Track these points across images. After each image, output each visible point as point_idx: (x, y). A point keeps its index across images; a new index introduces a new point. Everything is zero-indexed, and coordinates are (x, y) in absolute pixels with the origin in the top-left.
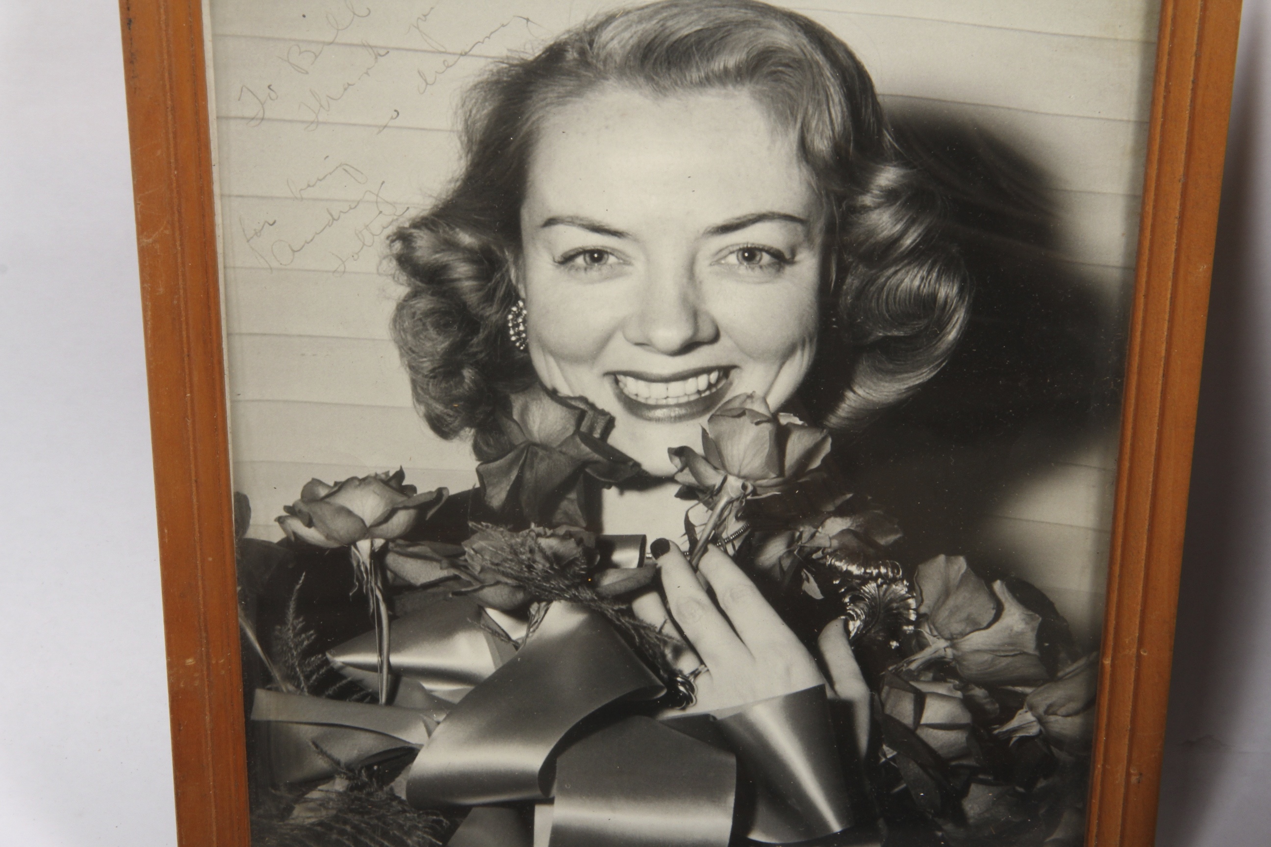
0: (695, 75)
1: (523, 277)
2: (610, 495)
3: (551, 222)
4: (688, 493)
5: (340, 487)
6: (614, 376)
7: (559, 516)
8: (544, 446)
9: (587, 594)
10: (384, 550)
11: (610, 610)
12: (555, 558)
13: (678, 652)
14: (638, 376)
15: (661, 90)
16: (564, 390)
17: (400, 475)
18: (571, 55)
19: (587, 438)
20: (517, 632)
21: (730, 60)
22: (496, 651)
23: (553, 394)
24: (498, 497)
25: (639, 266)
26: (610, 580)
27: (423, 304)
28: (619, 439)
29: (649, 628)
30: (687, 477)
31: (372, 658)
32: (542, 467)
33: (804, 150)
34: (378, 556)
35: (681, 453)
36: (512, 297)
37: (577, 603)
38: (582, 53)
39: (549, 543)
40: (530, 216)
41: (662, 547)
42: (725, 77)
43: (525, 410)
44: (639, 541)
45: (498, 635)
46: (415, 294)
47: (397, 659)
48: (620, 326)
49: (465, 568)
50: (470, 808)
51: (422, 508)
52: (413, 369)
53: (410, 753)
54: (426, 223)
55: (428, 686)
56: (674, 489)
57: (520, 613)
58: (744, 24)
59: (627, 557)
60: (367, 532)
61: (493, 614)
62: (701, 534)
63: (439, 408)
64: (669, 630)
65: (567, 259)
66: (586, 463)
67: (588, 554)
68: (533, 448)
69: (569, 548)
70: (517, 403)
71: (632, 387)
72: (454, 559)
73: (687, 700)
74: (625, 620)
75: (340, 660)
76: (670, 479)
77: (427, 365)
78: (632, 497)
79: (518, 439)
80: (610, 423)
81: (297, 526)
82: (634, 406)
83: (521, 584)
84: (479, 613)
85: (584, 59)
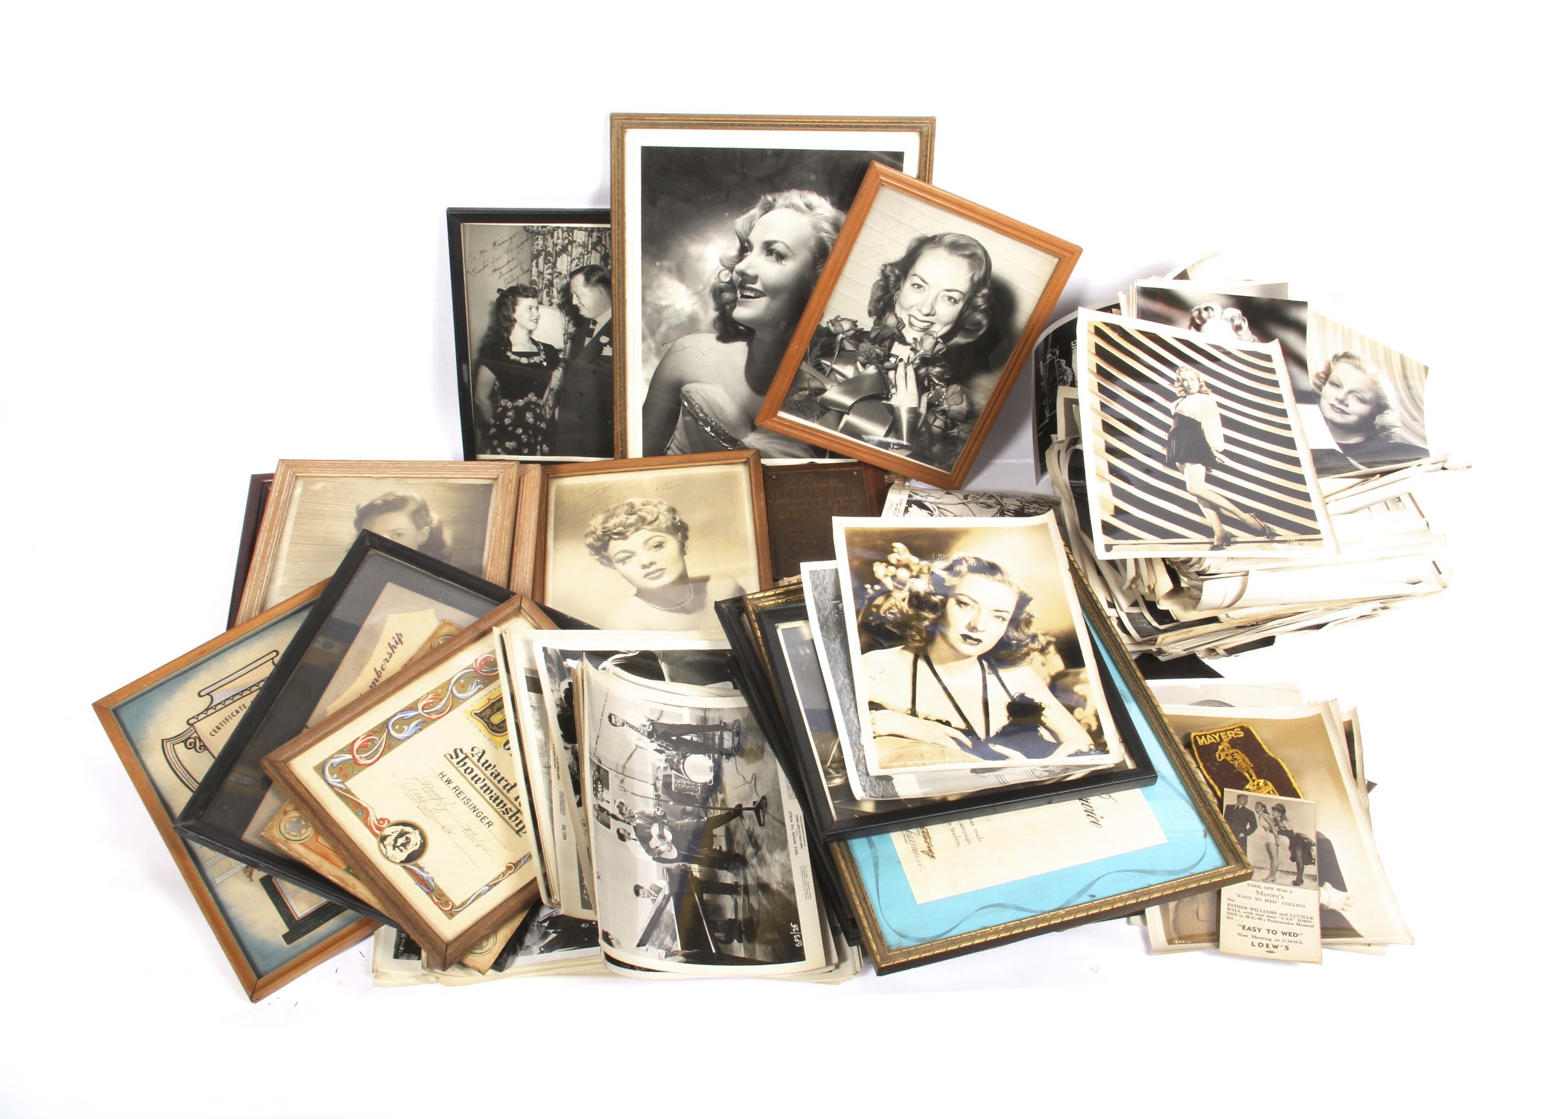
0: (959, 253)
1: (903, 285)
2: (896, 344)
3: (915, 275)
4: (912, 349)
5: (844, 319)
6: (910, 316)
7: (883, 345)
8: (888, 327)
9: (880, 366)
10: (844, 338)
11: (883, 371)
12: (878, 355)
13: (893, 387)
14: (915, 318)
15: (951, 254)
16: (898, 316)
17: (856, 322)
18: (937, 239)
19: (898, 328)
20: (861, 369)
21: (967, 252)
22: (855, 373)
23: (896, 315)
24: (873, 335)
25: (927, 292)
26: (887, 364)
27: (881, 283)
28: (904, 331)
29: (889, 379)
30: (913, 346)
31: (829, 364)
32: (885, 331)
33: (972, 279)
34: (842, 339)
35: (915, 339)
36: (899, 289)
37: (877, 367)
38: (940, 239)
39: (878, 350)
40: (911, 272)
41: (901, 360)
42: (964, 256)
43: (888, 317)
44: (897, 357)
45: (857, 368)
46: (880, 280)
47: (834, 366)
48: (917, 305)
49: (858, 350)
50: (830, 409)
51: (857, 331)
52: (872, 297)
53: (824, 390)
54: (891, 265)
55: (837, 375)
56: (910, 347)
57: (864, 365)
58: (974, 246)
59: (893, 360)
60: (843, 332)
61: (858, 363)
62: (911, 360)
63: (872, 309)
64: (893, 381)
65: (914, 285)
66: (895, 334)
67: (885, 356)
68: (886, 326)
69: (882, 353)
70: (888, 314)
71: (913, 320)
72: (857, 347)
73: (888, 399)
74: (885, 375)
75: (823, 361)
76: (910, 344)
77: (875, 297)
78: (901, 346)
79: (884, 323)
80: (904, 326)
81: (830, 325)
82: (911, 324)
83: (868, 358)
84: (855, 362)
85: (939, 241)
